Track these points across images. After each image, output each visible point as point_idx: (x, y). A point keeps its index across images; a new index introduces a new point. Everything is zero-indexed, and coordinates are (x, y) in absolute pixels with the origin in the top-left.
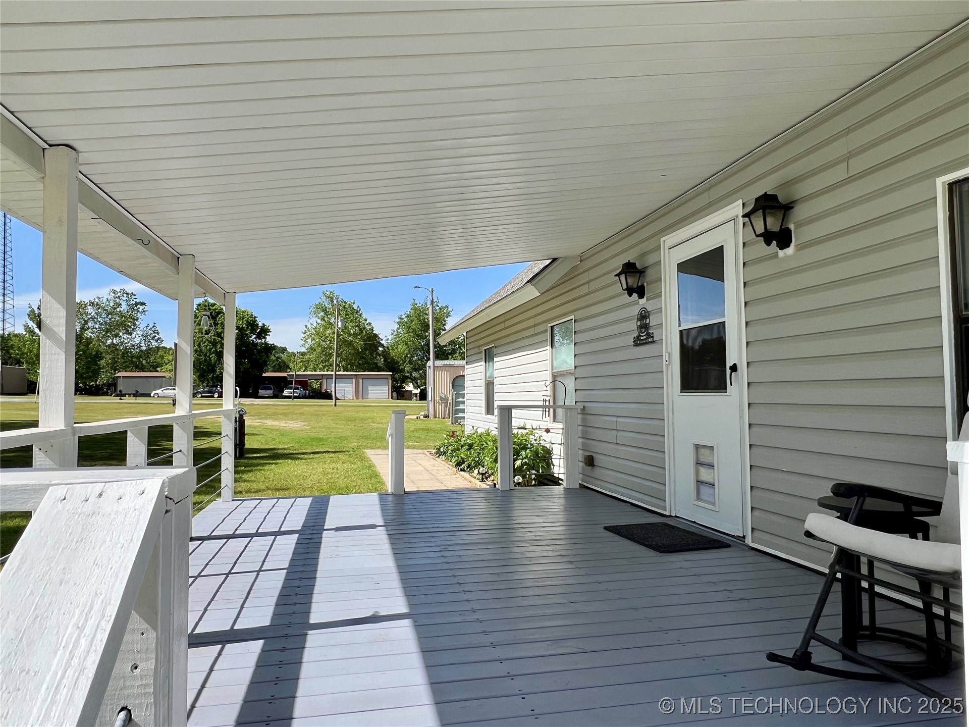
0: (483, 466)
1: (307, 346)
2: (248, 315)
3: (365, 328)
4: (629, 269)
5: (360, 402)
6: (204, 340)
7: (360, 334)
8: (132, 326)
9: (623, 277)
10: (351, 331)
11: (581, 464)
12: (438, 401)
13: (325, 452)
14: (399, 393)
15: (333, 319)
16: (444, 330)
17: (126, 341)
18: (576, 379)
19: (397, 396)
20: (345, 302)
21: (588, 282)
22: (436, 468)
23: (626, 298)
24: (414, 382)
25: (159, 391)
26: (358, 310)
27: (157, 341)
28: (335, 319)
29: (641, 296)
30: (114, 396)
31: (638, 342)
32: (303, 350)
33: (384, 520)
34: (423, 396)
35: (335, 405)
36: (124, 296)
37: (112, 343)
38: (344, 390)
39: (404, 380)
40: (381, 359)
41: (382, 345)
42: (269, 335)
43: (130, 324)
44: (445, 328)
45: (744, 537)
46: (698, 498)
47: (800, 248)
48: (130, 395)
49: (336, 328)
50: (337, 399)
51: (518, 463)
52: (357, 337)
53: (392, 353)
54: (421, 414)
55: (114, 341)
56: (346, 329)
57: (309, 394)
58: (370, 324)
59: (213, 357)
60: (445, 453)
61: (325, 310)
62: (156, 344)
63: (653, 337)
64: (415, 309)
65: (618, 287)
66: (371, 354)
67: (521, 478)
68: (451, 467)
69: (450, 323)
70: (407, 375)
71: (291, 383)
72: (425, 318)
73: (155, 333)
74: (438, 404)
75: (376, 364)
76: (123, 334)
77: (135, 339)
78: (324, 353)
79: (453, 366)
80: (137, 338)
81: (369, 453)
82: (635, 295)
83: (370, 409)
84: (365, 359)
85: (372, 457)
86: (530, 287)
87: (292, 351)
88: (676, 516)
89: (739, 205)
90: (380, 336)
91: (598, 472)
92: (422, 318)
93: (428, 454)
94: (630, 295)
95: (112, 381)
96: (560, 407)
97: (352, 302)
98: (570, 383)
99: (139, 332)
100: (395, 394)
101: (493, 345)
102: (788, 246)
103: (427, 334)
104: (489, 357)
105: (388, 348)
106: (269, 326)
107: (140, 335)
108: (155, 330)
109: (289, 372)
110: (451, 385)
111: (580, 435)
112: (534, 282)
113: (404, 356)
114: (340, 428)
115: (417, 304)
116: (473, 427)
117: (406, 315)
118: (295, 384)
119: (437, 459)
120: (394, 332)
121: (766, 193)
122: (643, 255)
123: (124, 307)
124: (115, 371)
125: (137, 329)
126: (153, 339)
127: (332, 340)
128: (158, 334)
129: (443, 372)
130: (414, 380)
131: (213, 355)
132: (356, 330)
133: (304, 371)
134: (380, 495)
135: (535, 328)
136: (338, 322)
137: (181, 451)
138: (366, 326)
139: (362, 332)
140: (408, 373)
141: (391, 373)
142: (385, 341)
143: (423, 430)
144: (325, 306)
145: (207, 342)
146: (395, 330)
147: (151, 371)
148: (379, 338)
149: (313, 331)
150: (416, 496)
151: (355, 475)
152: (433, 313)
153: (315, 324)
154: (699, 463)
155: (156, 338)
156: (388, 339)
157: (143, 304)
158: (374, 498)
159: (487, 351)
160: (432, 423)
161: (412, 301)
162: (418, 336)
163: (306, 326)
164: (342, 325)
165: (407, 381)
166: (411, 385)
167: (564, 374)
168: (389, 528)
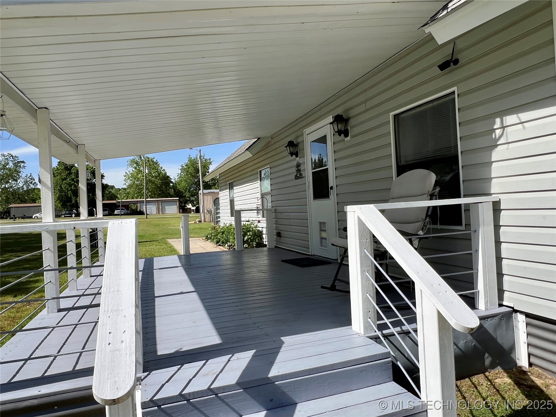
0: (230, 242)
1: (127, 184)
2: (90, 167)
3: (161, 173)
4: (291, 144)
5: (161, 215)
6: (64, 183)
7: (158, 176)
8: (17, 176)
9: (288, 147)
10: (153, 174)
11: (275, 236)
12: (206, 213)
13: (146, 242)
14: (183, 210)
15: (142, 168)
16: (208, 172)
17: (14, 186)
18: (271, 196)
19: (182, 211)
20: (149, 158)
21: (275, 149)
22: (206, 246)
23: (290, 158)
24: (192, 203)
25: (37, 215)
26: (157, 162)
27: (33, 184)
28: (143, 168)
29: (297, 156)
30: (9, 219)
31: (297, 178)
32: (125, 187)
33: (182, 264)
34: (197, 211)
35: (147, 218)
36: (11, 158)
37: (5, 187)
38: (151, 209)
39: (186, 202)
40: (172, 190)
41: (172, 182)
42: (104, 179)
43: (15, 175)
44: (209, 171)
45: (337, 259)
46: (321, 245)
47: (352, 137)
48: (19, 218)
49: (145, 173)
50: (147, 214)
51: (246, 238)
52: (157, 178)
53: (179, 187)
54: (197, 220)
55: (6, 186)
56: (150, 173)
57: (130, 212)
58: (164, 170)
59: (69, 193)
60: (210, 238)
61: (137, 163)
62: (33, 186)
63: (302, 175)
64: (190, 160)
65: (287, 152)
66: (166, 188)
67: (247, 245)
68: (213, 244)
69: (212, 168)
70: (187, 199)
71: (119, 206)
72: (197, 166)
73: (32, 180)
74: (206, 214)
75: (169, 193)
76: (12, 181)
77: (20, 184)
78: (138, 188)
79: (213, 192)
80: (21, 183)
81: (169, 241)
82: (294, 156)
83: (167, 219)
84: (162, 191)
85: (171, 243)
86: (248, 152)
87: (118, 188)
88: (314, 255)
89: (331, 118)
90: (170, 177)
91: (283, 240)
92: (195, 166)
93: (202, 239)
94: (292, 156)
95: (6, 210)
96: (265, 209)
97: (153, 158)
98: (269, 198)
99: (22, 180)
100: (181, 210)
101: (233, 181)
102: (348, 137)
103: (198, 175)
104: (231, 187)
105: (176, 184)
106: (103, 174)
107: (23, 182)
108: (32, 178)
109: (117, 200)
110: (213, 203)
111: (274, 223)
112: (249, 150)
113: (185, 188)
114: (151, 230)
115: (191, 158)
116: (224, 223)
117: (185, 165)
118: (122, 207)
119: (206, 242)
120: (179, 174)
121: (338, 114)
122: (297, 137)
123: (11, 165)
124: (8, 204)
125: (21, 177)
126: (31, 184)
127: (142, 180)
128: (34, 180)
129: (208, 196)
130: (192, 202)
131: (70, 192)
132: (156, 174)
133: (126, 199)
134: (178, 256)
135: (253, 171)
136: (145, 170)
137: (84, 236)
138: (162, 171)
139: (160, 175)
140: (188, 197)
141: (178, 198)
142: (174, 179)
143: (198, 228)
144: (136, 160)
145: (65, 185)
146: (180, 174)
147: (31, 203)
148: (170, 178)
149: (131, 175)
150: (196, 255)
151: (164, 251)
152: (201, 163)
153: (131, 171)
154: (321, 230)
155: (33, 183)
156: (175, 179)
157: (23, 162)
158: (176, 257)
159: (230, 183)
160: (203, 225)
161: (189, 156)
162: (193, 176)
163: (126, 173)
164: (148, 171)
165: (188, 203)
166: (190, 204)
167: (266, 194)
168: (184, 267)
